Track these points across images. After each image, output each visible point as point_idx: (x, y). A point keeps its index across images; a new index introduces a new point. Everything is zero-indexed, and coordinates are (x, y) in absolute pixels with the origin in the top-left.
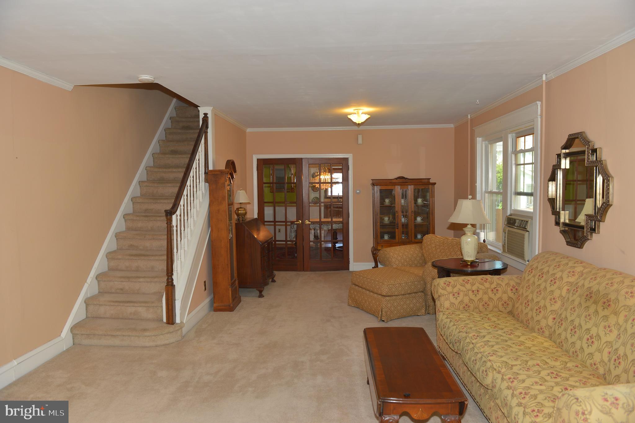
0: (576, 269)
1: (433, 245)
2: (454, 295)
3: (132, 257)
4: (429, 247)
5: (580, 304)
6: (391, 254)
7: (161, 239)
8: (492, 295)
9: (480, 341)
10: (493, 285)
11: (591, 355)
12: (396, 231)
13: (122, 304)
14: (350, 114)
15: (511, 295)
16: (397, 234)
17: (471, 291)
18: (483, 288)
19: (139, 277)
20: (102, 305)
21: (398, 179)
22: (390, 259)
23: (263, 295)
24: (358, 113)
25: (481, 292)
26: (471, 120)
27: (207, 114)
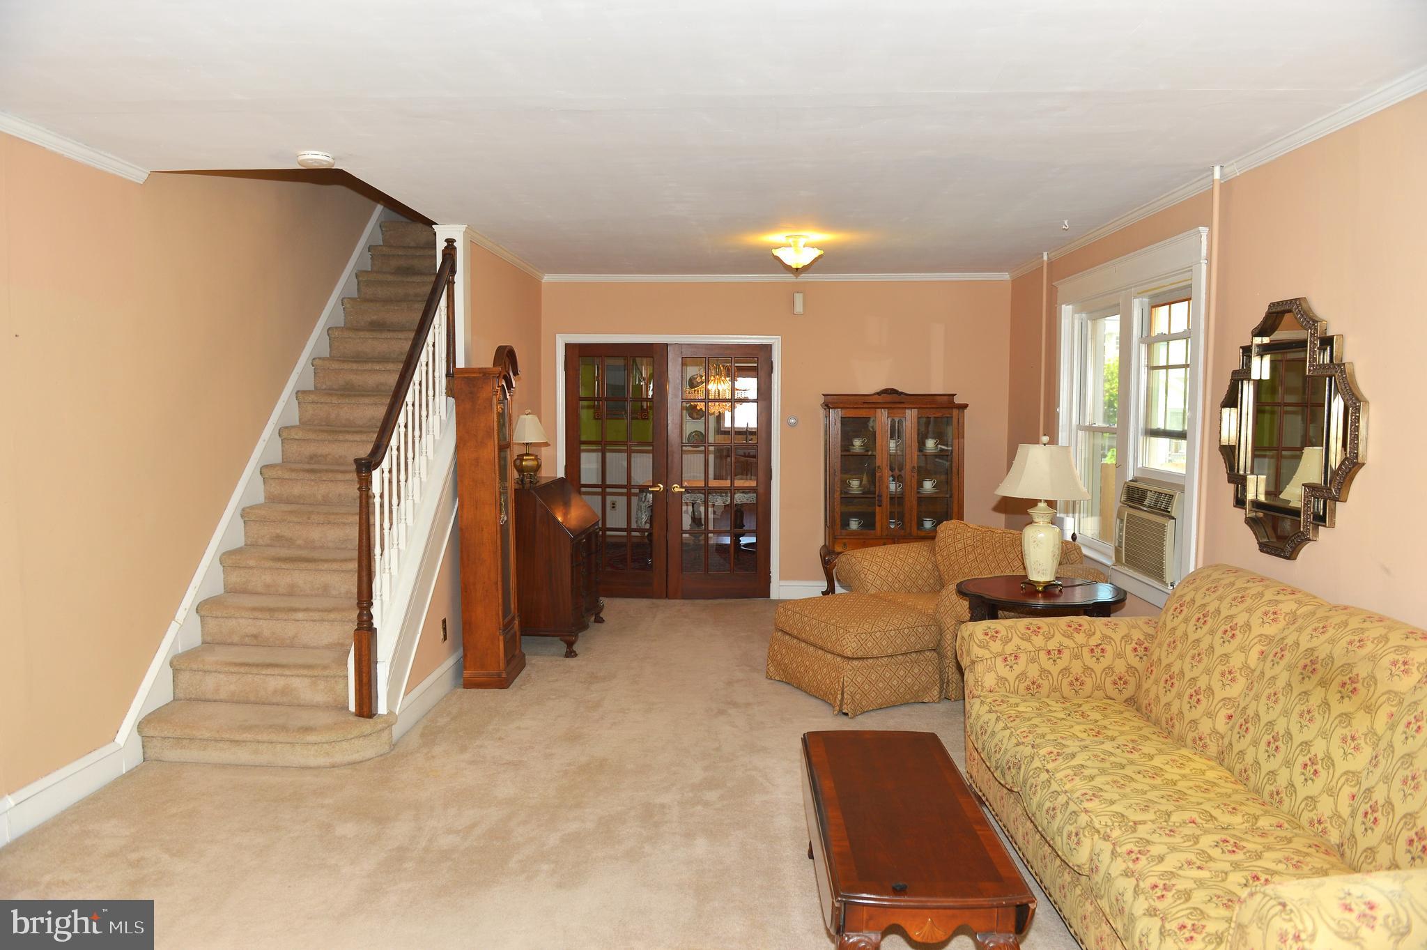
0: (1280, 606)
1: (960, 546)
2: (1005, 659)
3: (278, 565)
4: (951, 549)
5: (1289, 685)
6: (866, 563)
7: (344, 524)
8: (1090, 662)
9: (1064, 767)
10: (1093, 638)
11: (1312, 800)
12: (877, 510)
13: (255, 670)
14: (778, 247)
15: (1134, 661)
16: (878, 518)
17: (1044, 652)
18: (1072, 645)
19: (295, 610)
20: (210, 672)
21: (883, 395)
22: (863, 576)
23: (575, 652)
24: (796, 245)
25: (1066, 655)
26: (1050, 264)
27: (453, 241)
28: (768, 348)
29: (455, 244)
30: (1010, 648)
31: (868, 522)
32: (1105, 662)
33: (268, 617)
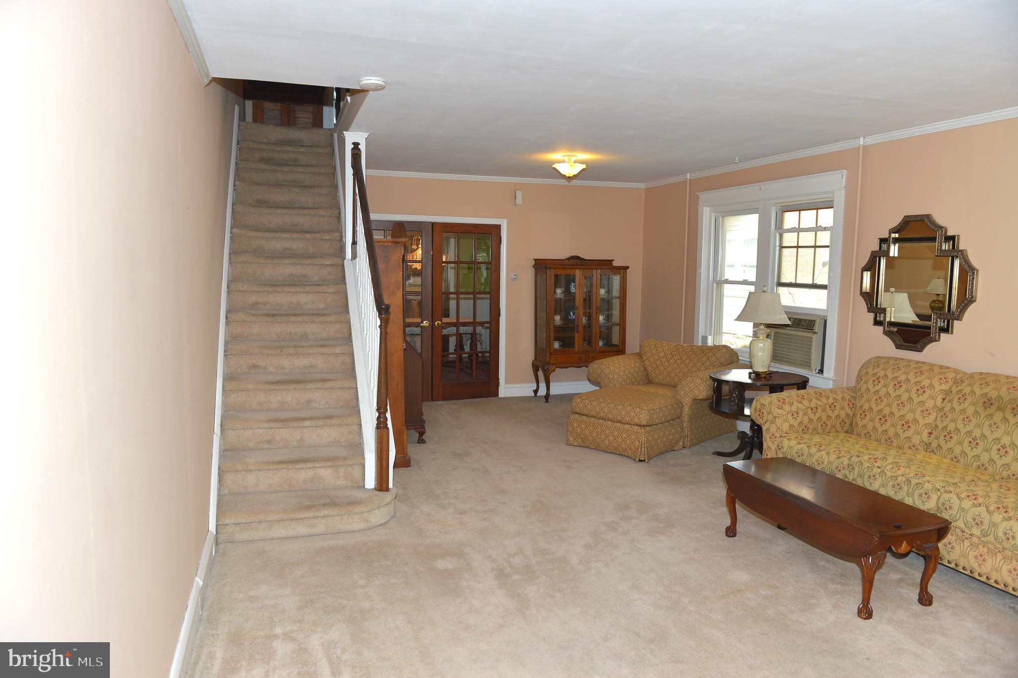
1: (662, 355)
2: (793, 415)
3: (274, 387)
5: (976, 412)
8: (830, 413)
9: (885, 464)
10: (829, 399)
12: (576, 335)
14: (559, 162)
16: (576, 340)
17: (810, 409)
18: (821, 404)
19: (303, 419)
20: (250, 471)
21: (572, 260)
23: (423, 439)
24: (569, 161)
25: (819, 410)
26: (691, 180)
27: (358, 144)
28: (498, 227)
29: (359, 146)
30: (794, 409)
31: (567, 343)
32: (836, 412)
33: (281, 427)
